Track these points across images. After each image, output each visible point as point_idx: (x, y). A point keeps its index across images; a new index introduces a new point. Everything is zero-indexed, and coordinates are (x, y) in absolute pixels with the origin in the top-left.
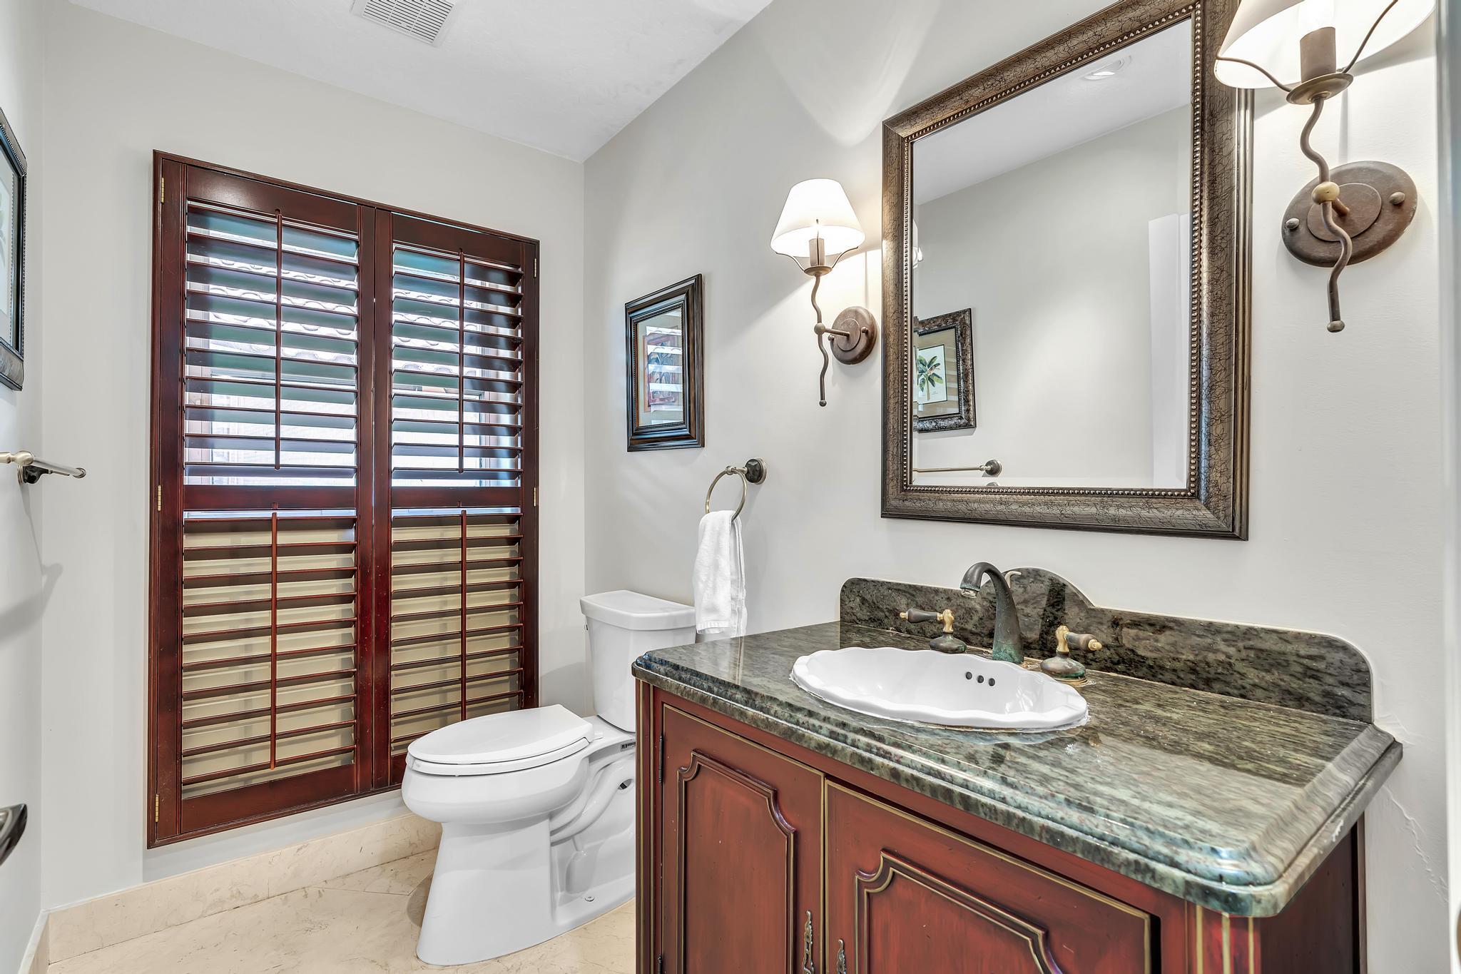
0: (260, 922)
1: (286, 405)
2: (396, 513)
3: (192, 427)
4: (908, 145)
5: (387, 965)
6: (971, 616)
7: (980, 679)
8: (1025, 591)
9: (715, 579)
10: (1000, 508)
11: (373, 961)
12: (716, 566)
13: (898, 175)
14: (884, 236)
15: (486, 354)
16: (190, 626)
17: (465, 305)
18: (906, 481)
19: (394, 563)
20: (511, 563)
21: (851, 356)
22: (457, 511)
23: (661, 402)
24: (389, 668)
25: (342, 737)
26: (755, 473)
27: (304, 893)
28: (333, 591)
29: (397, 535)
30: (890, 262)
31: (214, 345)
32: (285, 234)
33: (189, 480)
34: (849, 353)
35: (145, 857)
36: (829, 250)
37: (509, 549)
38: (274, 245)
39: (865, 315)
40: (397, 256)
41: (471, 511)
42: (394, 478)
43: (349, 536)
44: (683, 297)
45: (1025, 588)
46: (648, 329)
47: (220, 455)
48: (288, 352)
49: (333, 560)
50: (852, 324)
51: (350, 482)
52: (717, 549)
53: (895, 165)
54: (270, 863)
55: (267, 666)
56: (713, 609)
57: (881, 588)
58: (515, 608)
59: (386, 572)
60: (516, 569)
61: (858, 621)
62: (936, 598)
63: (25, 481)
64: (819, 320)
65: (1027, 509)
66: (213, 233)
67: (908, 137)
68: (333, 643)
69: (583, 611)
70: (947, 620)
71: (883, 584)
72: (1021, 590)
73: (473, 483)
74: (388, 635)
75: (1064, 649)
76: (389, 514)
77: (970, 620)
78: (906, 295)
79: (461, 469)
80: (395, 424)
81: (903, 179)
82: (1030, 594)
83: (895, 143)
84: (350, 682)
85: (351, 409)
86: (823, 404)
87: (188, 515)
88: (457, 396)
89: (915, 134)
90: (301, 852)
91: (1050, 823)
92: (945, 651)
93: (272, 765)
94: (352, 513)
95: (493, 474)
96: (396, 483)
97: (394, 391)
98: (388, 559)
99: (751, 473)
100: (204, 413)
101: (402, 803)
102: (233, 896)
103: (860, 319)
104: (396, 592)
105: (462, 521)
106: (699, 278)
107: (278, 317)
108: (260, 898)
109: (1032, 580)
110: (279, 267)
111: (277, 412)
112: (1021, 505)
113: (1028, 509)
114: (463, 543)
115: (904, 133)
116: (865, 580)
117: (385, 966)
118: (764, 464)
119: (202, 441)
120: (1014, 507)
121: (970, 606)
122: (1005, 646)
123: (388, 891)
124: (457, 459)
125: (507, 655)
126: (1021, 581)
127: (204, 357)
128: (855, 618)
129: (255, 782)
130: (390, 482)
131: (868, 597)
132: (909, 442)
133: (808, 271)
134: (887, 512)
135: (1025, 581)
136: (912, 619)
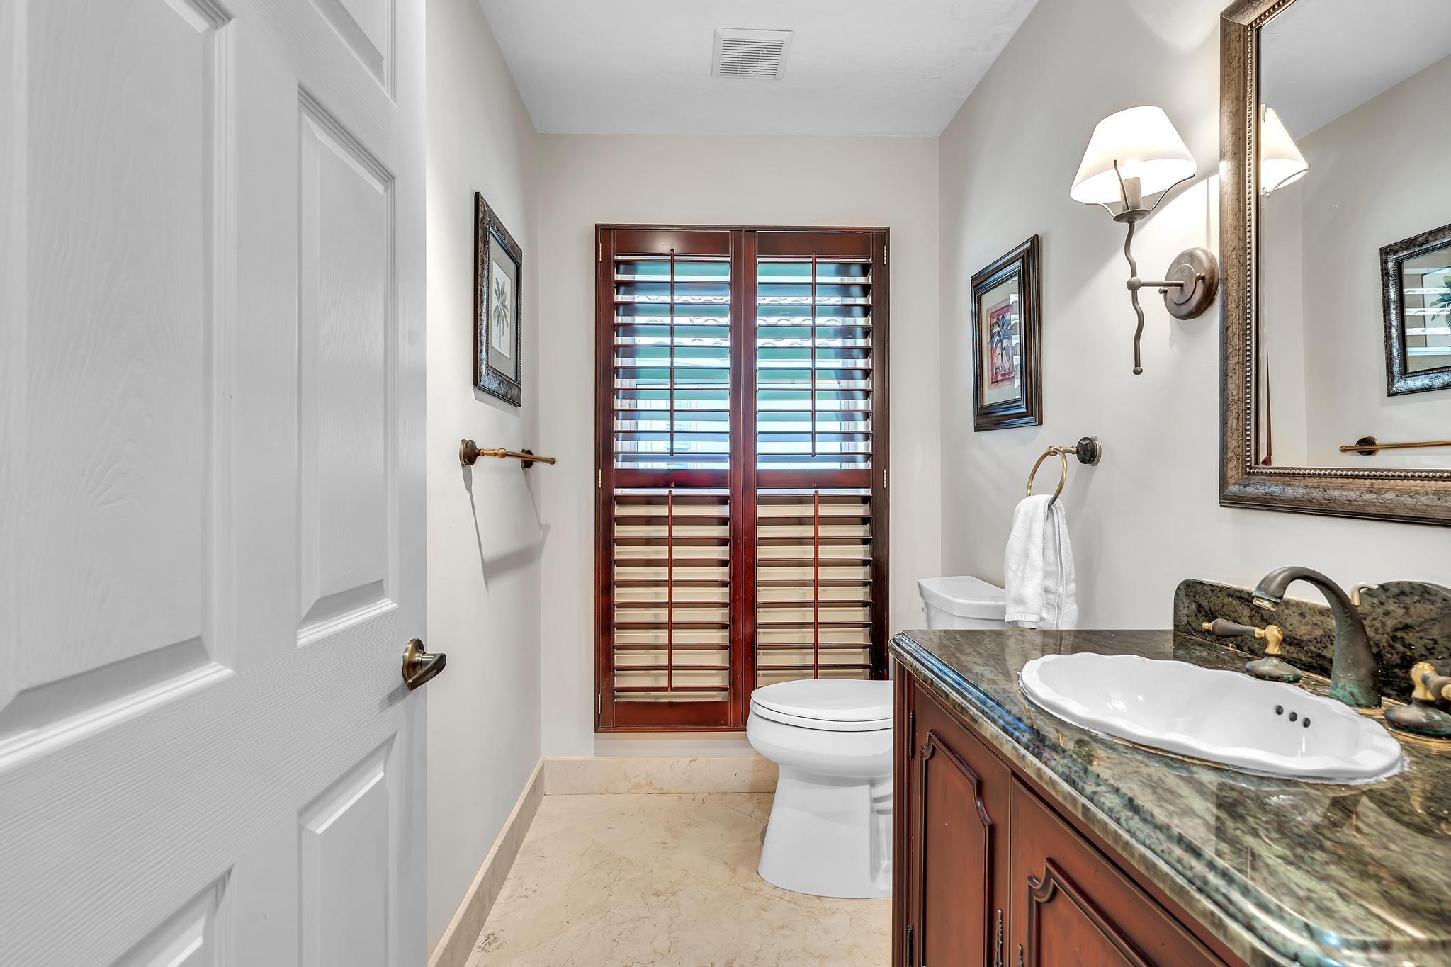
0: (661, 809)
1: (678, 404)
2: (760, 492)
3: (620, 425)
4: (1252, 33)
5: (735, 869)
6: (1331, 640)
7: (1293, 717)
8: (1407, 613)
9: (1024, 569)
10: (1368, 496)
11: (726, 863)
12: (1026, 554)
13: (1239, 76)
14: (1222, 156)
15: (846, 345)
16: (619, 574)
17: (817, 303)
18: (1250, 461)
19: (759, 535)
20: (865, 542)
21: (1186, 309)
22: (811, 492)
23: (1003, 378)
24: (755, 626)
25: (722, 677)
26: (1088, 453)
27: (693, 797)
28: (715, 556)
29: (762, 511)
30: (1230, 189)
31: (639, 362)
32: (677, 267)
33: (619, 465)
34: (1184, 306)
35: (596, 738)
36: (1147, 190)
37: (863, 529)
38: (668, 278)
39: (1203, 257)
40: (760, 267)
41: (822, 492)
42: (759, 462)
43: (724, 511)
44: (1019, 263)
45: (1407, 608)
46: (990, 301)
47: (644, 446)
48: (678, 362)
49: (715, 530)
50: (1186, 271)
51: (725, 466)
52: (1029, 537)
53: (1235, 64)
54: (671, 766)
55: (665, 611)
56: (1020, 601)
57: (1219, 594)
58: (867, 586)
59: (753, 543)
60: (868, 547)
61: (1193, 632)
62: (1286, 612)
63: (525, 467)
64: (1134, 273)
65: (1407, 500)
66: (638, 278)
67: (1251, 24)
68: (715, 599)
69: (922, 595)
70: (1269, 638)
71: (1222, 589)
72: (1401, 611)
73: (835, 466)
74: (754, 597)
75: (1425, 694)
76: (755, 492)
77: (1329, 646)
78: (1250, 226)
79: (814, 454)
80: (759, 415)
81: (1245, 79)
82: (1414, 618)
83: (1235, 36)
84: (726, 633)
85: (725, 405)
86: (1137, 372)
87: (618, 491)
88: (809, 386)
89: (1260, 17)
90: (692, 763)
91: (1149, 854)
92: (1261, 677)
93: (669, 690)
94: (726, 492)
95: (851, 457)
96: (761, 466)
97: (759, 386)
98: (755, 532)
99: (1082, 452)
100: (631, 414)
101: (746, 738)
102: (647, 784)
103: (1196, 263)
104: (760, 560)
105: (816, 501)
106: (1035, 240)
107: (672, 335)
108: (664, 792)
109: (1417, 598)
110: (672, 294)
111: (672, 410)
112: (1399, 494)
113: (1409, 499)
114: (817, 521)
115: (1246, 20)
116: (1202, 584)
117: (734, 870)
118: (1098, 443)
119: (630, 435)
120: (1389, 496)
121: (1329, 627)
122: (1343, 680)
123: (751, 814)
124: (810, 444)
125: (861, 629)
126: (1403, 598)
127: (632, 372)
128: (1190, 628)
129: (662, 700)
130: (755, 465)
131: (1205, 603)
132: (1253, 412)
133: (1119, 218)
134: (1228, 500)
135: (1407, 600)
136: (1218, 631)
